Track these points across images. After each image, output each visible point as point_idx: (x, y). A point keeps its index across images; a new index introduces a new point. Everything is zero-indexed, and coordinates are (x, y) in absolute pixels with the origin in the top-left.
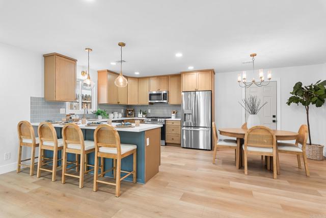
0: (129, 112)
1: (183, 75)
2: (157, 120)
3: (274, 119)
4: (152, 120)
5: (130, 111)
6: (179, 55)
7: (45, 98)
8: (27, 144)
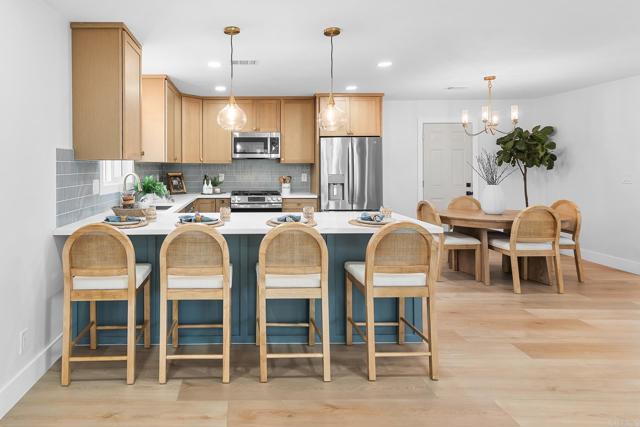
0: (175, 182)
1: (322, 100)
2: (264, 200)
3: (469, 189)
4: (249, 199)
5: (175, 177)
6: (385, 64)
7: (77, 153)
8: (102, 292)
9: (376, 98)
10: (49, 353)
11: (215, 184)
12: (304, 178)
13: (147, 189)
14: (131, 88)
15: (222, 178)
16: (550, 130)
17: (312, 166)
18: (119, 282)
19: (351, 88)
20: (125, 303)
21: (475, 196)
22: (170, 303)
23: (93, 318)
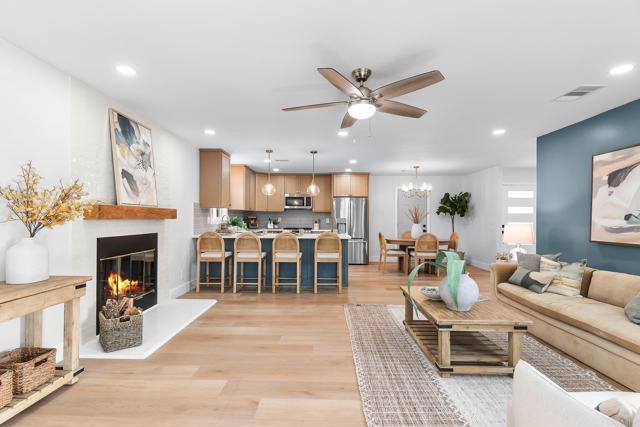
1: (335, 176)
3: (425, 228)
5: (252, 219)
7: (201, 204)
8: (213, 258)
9: (366, 175)
10: (191, 284)
11: (275, 223)
12: (328, 221)
13: (234, 224)
14: (225, 169)
15: (279, 220)
16: (467, 194)
17: (330, 213)
18: (218, 255)
19: (348, 170)
20: (221, 263)
21: (428, 232)
22: (239, 263)
23: (208, 273)
